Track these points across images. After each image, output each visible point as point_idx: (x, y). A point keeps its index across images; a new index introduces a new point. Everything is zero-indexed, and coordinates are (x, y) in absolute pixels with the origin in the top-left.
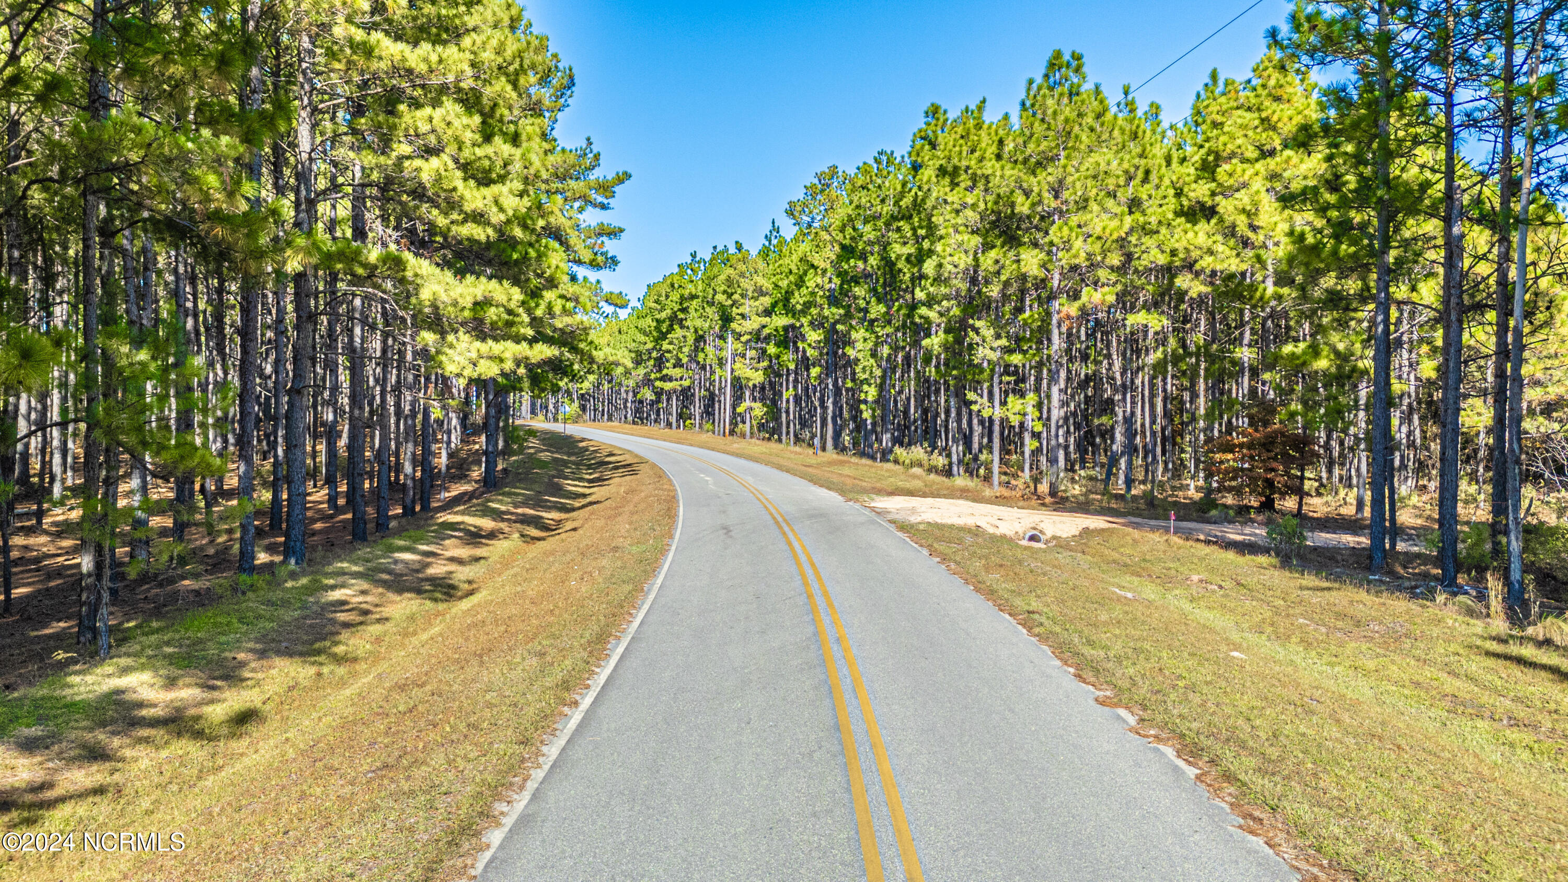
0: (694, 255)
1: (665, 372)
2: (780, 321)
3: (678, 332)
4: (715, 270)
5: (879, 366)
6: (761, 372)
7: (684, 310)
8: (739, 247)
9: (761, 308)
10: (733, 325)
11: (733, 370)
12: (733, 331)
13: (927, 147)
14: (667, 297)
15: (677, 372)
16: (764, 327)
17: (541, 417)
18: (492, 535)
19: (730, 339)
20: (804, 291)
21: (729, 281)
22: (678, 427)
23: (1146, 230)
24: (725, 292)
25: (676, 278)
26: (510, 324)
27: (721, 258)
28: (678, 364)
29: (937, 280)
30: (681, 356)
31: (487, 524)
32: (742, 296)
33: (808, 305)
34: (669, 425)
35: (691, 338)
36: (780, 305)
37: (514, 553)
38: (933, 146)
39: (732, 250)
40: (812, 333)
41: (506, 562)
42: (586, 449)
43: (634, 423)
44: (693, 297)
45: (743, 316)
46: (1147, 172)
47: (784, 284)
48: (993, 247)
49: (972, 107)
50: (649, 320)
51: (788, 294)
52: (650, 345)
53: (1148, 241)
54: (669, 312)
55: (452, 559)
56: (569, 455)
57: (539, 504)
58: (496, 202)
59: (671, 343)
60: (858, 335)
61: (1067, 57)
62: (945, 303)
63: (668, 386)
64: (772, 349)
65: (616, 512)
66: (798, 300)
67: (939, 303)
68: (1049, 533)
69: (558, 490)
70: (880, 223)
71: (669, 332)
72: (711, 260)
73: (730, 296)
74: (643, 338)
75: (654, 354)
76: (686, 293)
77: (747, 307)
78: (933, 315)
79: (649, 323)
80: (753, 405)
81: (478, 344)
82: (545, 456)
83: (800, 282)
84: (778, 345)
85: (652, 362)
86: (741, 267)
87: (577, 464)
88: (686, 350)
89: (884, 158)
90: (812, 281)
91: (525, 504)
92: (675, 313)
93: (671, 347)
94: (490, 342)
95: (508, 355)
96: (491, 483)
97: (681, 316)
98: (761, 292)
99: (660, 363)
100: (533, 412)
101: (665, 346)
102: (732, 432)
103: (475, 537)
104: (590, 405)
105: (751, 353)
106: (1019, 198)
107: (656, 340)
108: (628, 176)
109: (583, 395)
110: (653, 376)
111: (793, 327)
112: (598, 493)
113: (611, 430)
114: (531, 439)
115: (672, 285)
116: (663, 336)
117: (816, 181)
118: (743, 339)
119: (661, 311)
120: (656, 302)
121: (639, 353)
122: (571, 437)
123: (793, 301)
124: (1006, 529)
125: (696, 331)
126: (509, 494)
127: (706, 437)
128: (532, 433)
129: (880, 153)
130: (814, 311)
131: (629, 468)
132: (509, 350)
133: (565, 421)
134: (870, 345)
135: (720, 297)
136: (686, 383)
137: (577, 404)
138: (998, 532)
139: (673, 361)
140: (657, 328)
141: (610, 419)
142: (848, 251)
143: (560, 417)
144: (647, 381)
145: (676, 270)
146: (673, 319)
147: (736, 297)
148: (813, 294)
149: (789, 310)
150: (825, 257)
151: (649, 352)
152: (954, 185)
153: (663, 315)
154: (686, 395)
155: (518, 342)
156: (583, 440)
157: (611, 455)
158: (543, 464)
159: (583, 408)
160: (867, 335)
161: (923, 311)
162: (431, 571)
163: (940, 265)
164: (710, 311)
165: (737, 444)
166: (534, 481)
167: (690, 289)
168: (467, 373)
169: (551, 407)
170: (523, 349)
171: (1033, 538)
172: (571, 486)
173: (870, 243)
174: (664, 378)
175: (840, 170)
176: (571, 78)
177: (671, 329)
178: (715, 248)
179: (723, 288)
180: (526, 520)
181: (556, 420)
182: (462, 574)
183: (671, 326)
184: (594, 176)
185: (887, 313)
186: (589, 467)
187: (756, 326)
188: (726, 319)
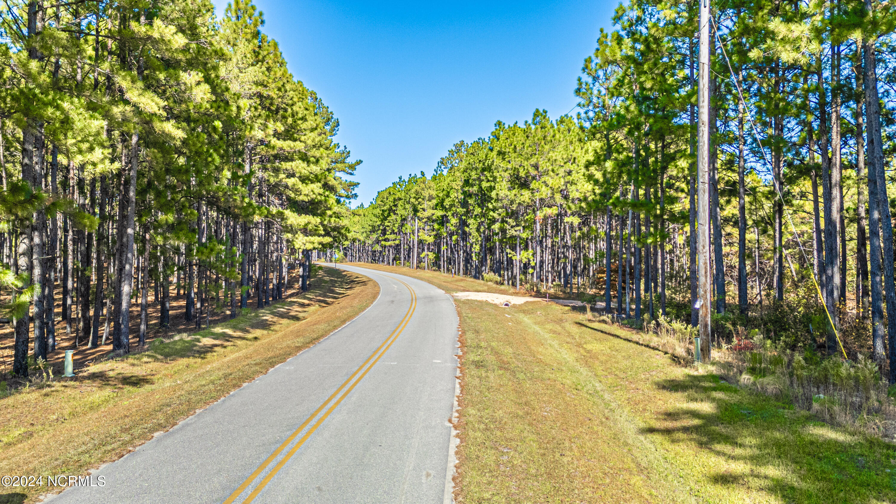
0: (400, 178)
1: (386, 236)
2: (439, 213)
3: (393, 217)
4: (410, 186)
5: (481, 236)
6: (432, 237)
7: (395, 206)
8: (423, 174)
9: (432, 206)
10: (419, 214)
11: (418, 236)
12: (418, 217)
13: (496, 140)
14: (387, 199)
15: (392, 237)
16: (433, 215)
17: (323, 259)
18: (308, 305)
19: (417, 221)
20: (450, 199)
21: (417, 193)
22: (393, 264)
23: (572, 183)
24: (414, 197)
25: (392, 189)
26: (316, 230)
27: (413, 180)
28: (393, 232)
29: (497, 200)
30: (394, 228)
31: (306, 302)
32: (423, 199)
33: (451, 206)
34: (389, 263)
35: (399, 219)
36: (440, 205)
37: (317, 311)
38: (498, 139)
39: (419, 175)
40: (453, 219)
41: (314, 313)
42: (346, 275)
43: (371, 263)
44: (400, 199)
45: (424, 210)
46: (575, 158)
47: (441, 195)
48: (514, 188)
49: (512, 125)
50: (378, 210)
51: (443, 200)
52: (379, 223)
53: (574, 187)
54: (388, 206)
55: (296, 311)
56: (338, 278)
57: (325, 296)
58: (312, 191)
59: (389, 222)
60: (471, 221)
61: (541, 111)
62: (500, 210)
63: (388, 244)
64: (436, 226)
65: (355, 298)
66: (447, 203)
67: (498, 210)
68: (512, 303)
69: (333, 292)
70: (479, 171)
71: (388, 216)
72: (409, 181)
73: (417, 199)
74: (375, 219)
75: (381, 227)
76: (397, 197)
77: (426, 205)
78: (495, 215)
79: (378, 211)
80: (429, 253)
81: (306, 238)
82: (327, 278)
83: (448, 196)
84: (439, 224)
85: (380, 232)
86: (422, 185)
87: (341, 282)
88: (397, 225)
89: (481, 141)
90: (453, 195)
91: (320, 296)
92: (391, 207)
93: (389, 224)
94: (310, 237)
95: (316, 241)
96: (304, 288)
97: (394, 208)
98: (431, 198)
99: (384, 232)
100: (319, 257)
101: (387, 223)
102: (418, 267)
103: (303, 305)
104: (349, 253)
105: (427, 228)
106: (521, 170)
107: (382, 221)
108: (361, 162)
109: (345, 248)
110: (381, 238)
111: (445, 215)
112: (349, 292)
113: (359, 266)
114: (320, 271)
115: (390, 193)
116: (385, 219)
117: (454, 148)
118: (424, 221)
119: (385, 205)
120: (382, 201)
121: (373, 227)
122: (338, 270)
123: (445, 204)
124: (497, 302)
125: (402, 216)
126: (313, 292)
127: (405, 269)
128: (320, 268)
129: (479, 139)
130: (454, 209)
131: (364, 283)
132: (316, 239)
133: (336, 262)
134: (476, 226)
135: (413, 200)
136: (397, 242)
137: (342, 252)
138: (494, 303)
139: (390, 231)
140: (382, 214)
141: (359, 261)
142: (467, 182)
143: (333, 259)
144: (378, 241)
145: (392, 185)
146: (390, 210)
147: (420, 200)
148: (453, 201)
149: (443, 208)
150: (458, 184)
151: (379, 226)
152: (504, 159)
153: (385, 208)
154: (397, 248)
155: (319, 236)
156: (344, 271)
157: (357, 278)
158: (326, 282)
159: (346, 255)
160: (474, 222)
161: (491, 213)
162: (291, 314)
163: (497, 194)
164: (407, 206)
165: (420, 273)
166: (322, 288)
167: (398, 195)
168: (302, 247)
169: (328, 254)
170: (321, 239)
171: (506, 305)
172: (337, 290)
173: (474, 180)
174: (386, 240)
175: (465, 143)
176: (338, 122)
177: (389, 215)
178: (410, 175)
179: (414, 195)
180: (320, 301)
181: (331, 261)
182: (301, 315)
183: (389, 213)
184: (348, 160)
185: (482, 212)
186: (347, 283)
187: (430, 214)
188: (416, 211)
